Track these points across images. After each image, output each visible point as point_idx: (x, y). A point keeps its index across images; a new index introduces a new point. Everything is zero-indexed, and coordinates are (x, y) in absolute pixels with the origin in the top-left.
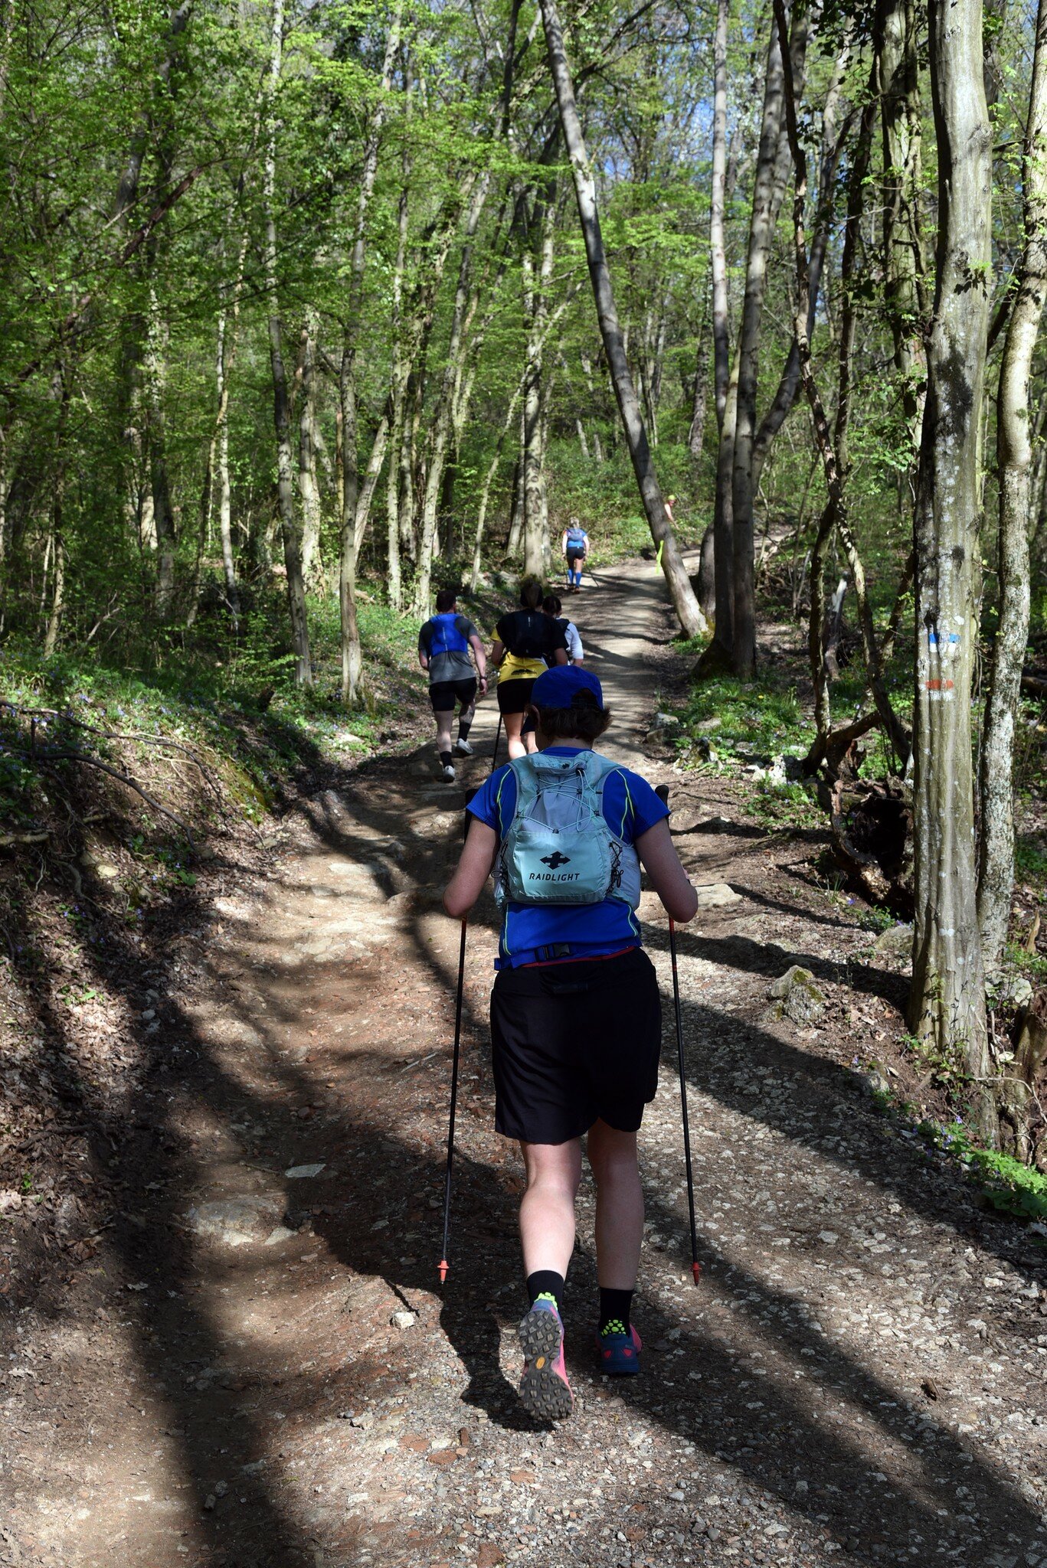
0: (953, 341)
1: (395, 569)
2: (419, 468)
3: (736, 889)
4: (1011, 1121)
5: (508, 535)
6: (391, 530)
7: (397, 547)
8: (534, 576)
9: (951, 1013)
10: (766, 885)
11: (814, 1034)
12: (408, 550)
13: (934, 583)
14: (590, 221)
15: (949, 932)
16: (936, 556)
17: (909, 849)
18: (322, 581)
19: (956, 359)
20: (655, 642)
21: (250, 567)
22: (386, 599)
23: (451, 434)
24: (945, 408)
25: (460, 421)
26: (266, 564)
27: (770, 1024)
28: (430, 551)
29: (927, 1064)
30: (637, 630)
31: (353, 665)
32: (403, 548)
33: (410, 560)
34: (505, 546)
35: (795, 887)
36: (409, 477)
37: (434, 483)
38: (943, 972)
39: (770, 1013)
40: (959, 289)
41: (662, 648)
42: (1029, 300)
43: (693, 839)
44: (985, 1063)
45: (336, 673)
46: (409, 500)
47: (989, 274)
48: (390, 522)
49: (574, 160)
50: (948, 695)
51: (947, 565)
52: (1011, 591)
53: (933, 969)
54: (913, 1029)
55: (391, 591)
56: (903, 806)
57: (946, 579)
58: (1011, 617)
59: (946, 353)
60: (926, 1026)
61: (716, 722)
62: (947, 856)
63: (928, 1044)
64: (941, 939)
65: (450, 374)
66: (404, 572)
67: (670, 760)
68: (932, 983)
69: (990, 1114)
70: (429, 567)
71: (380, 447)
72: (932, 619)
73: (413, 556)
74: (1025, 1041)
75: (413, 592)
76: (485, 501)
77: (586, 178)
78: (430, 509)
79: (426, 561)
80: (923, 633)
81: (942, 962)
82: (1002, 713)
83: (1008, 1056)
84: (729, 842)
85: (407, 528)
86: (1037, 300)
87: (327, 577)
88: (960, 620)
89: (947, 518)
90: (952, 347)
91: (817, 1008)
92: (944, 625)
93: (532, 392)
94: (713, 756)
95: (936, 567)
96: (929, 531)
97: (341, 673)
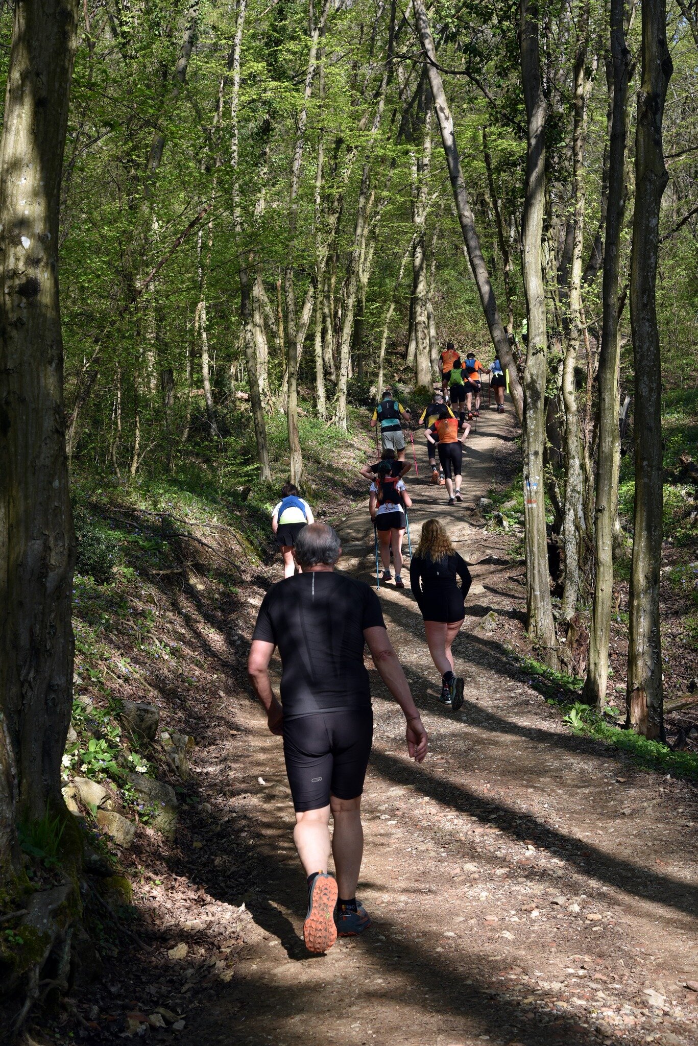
0: (532, 375)
1: (321, 392)
2: (336, 313)
3: (485, 587)
4: (566, 664)
5: (407, 346)
6: (318, 364)
7: (322, 376)
8: (424, 387)
9: (540, 624)
10: (501, 586)
11: (491, 633)
12: (330, 374)
13: (528, 464)
14: (450, 147)
15: (538, 593)
16: (528, 454)
17: (562, 567)
18: (270, 402)
19: (533, 382)
20: (506, 439)
21: (219, 393)
22: (316, 414)
23: (359, 288)
24: (529, 400)
25: (365, 278)
26: (232, 393)
27: (477, 633)
28: (346, 374)
29: (532, 642)
30: (493, 430)
31: (297, 465)
32: (327, 373)
33: (331, 381)
34: (404, 356)
35: (512, 585)
36: (329, 319)
37: (347, 330)
38: (536, 608)
39: (478, 628)
40: (534, 354)
41: (509, 444)
42: (571, 349)
43: (478, 567)
44: (553, 642)
45: (284, 471)
46: (329, 337)
47: (545, 349)
48: (317, 358)
49: (438, 106)
50: (534, 506)
51: (532, 458)
52: (571, 461)
53: (533, 607)
54: (527, 631)
55: (319, 407)
56: (558, 548)
57: (532, 463)
58: (572, 471)
59: (529, 380)
60: (531, 628)
61: (513, 502)
62: (536, 565)
63: (532, 635)
64: (535, 596)
65: (357, 254)
66: (327, 391)
67: (481, 527)
68: (533, 612)
69: (555, 660)
70: (345, 390)
71: (308, 306)
72: (527, 478)
73: (333, 377)
74: (569, 634)
75: (335, 408)
76: (385, 335)
77: (447, 119)
78: (345, 349)
79: (343, 385)
80: (525, 482)
81: (536, 604)
82: (569, 509)
83: (564, 640)
84: (492, 567)
85: (329, 355)
86: (575, 349)
87: (273, 398)
88: (537, 478)
89: (531, 440)
90: (532, 377)
91: (494, 625)
92: (531, 479)
93: (419, 250)
94: (505, 523)
95: (528, 458)
96: (526, 445)
97: (289, 471)
